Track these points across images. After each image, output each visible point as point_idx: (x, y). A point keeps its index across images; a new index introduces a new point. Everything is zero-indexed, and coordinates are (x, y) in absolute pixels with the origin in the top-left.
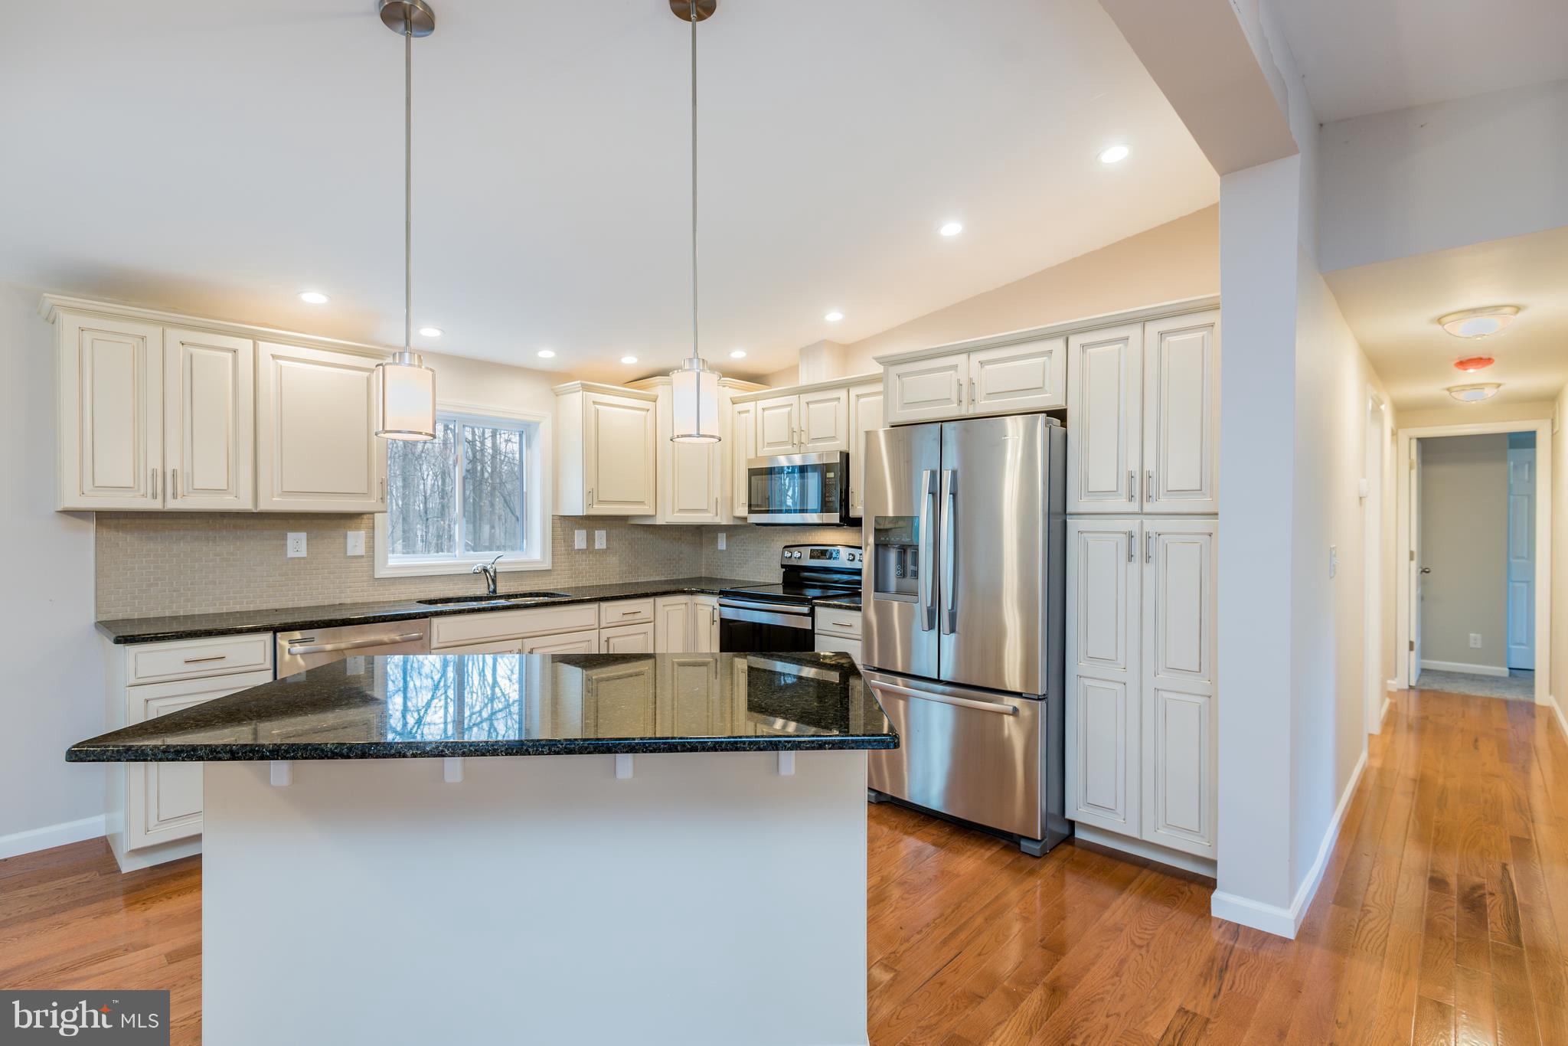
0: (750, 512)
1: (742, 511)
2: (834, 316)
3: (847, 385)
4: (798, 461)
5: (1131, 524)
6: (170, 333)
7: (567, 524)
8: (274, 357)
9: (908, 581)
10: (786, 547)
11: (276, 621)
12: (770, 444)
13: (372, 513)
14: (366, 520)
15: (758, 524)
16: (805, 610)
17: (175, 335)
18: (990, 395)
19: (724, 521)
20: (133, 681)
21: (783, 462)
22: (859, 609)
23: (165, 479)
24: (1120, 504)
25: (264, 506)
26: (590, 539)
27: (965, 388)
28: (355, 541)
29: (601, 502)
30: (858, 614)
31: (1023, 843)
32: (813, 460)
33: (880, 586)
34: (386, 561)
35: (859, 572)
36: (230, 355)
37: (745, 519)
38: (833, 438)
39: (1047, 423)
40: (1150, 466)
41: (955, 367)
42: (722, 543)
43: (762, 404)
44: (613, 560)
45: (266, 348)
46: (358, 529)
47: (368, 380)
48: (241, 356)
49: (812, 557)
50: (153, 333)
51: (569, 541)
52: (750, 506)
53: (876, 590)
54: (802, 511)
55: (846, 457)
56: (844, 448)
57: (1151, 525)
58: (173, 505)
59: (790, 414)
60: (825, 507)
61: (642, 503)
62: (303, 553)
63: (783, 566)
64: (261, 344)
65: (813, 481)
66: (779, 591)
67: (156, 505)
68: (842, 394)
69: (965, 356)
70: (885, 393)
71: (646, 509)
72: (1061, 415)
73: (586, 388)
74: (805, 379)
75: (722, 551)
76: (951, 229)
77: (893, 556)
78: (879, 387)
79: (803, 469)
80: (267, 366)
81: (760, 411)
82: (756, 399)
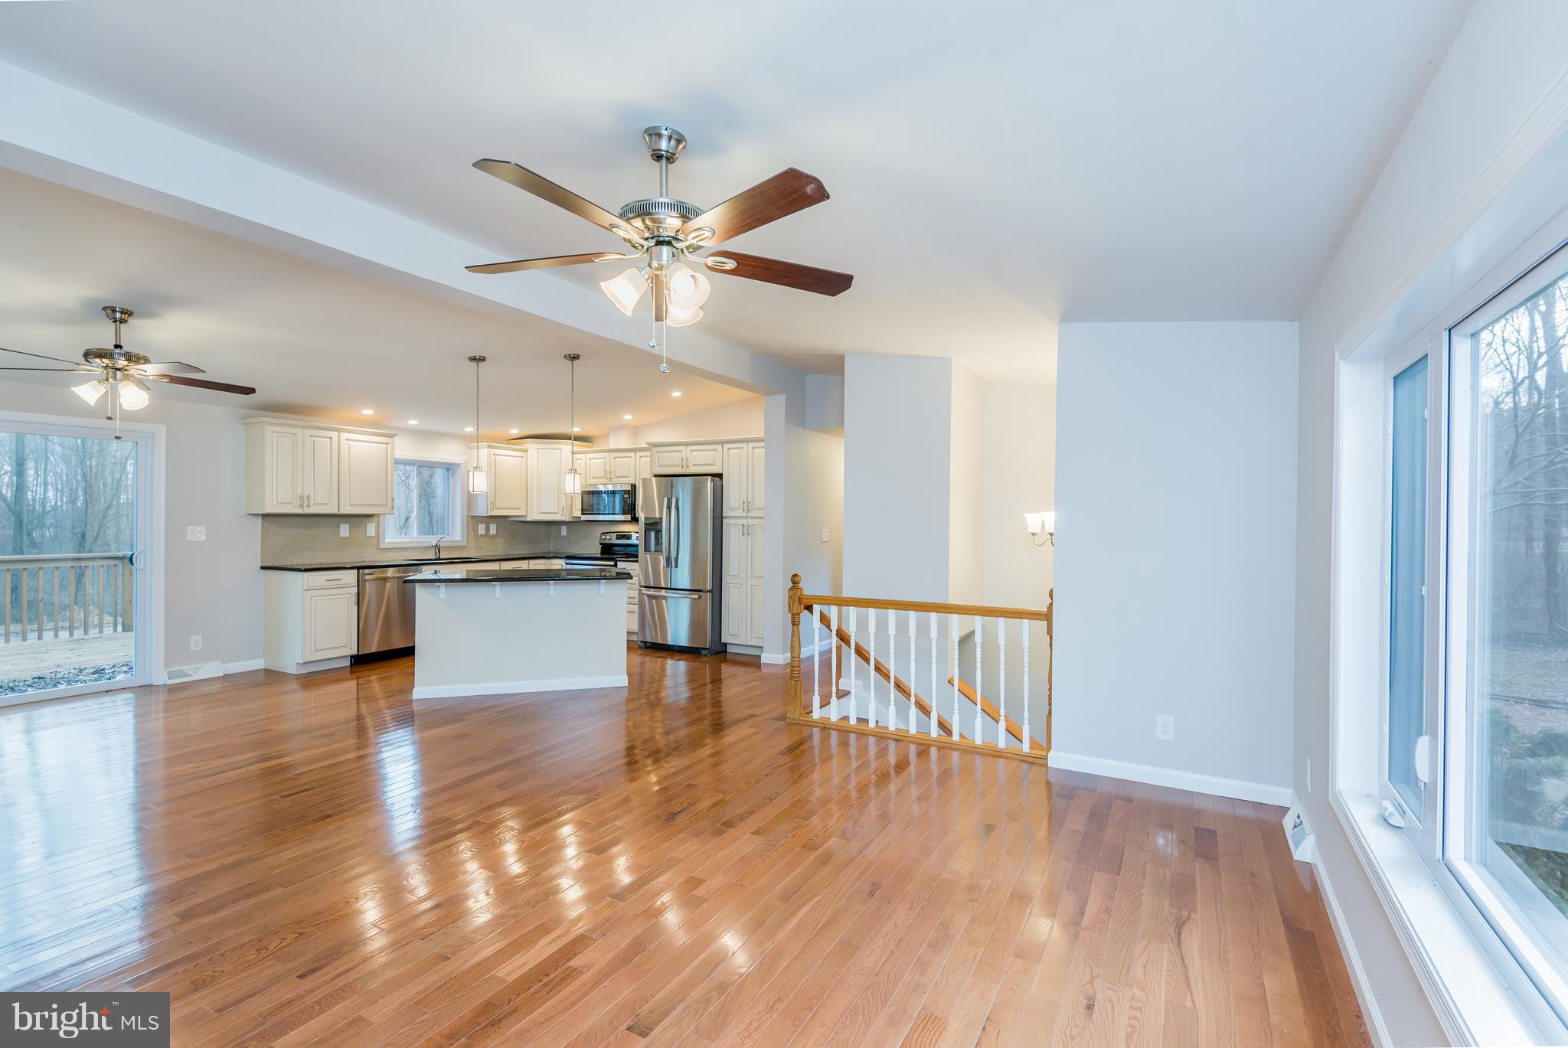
0: (583, 514)
1: (578, 513)
2: (628, 417)
3: (635, 450)
4: (610, 488)
5: (742, 521)
6: (306, 431)
7: (474, 520)
8: (347, 440)
9: (658, 547)
10: (602, 533)
11: (359, 565)
12: (594, 478)
13: (379, 515)
14: (375, 519)
15: (587, 521)
16: (612, 563)
17: (308, 432)
18: (695, 465)
19: (567, 519)
20: (307, 588)
21: (601, 488)
22: (637, 561)
23: (304, 499)
24: (740, 513)
25: (342, 512)
26: (487, 529)
27: (685, 461)
28: (371, 529)
29: (497, 508)
30: (636, 564)
31: (703, 652)
32: (619, 488)
33: (647, 549)
34: (384, 540)
35: (637, 546)
36: (329, 440)
37: (580, 518)
38: (628, 477)
39: (712, 480)
40: (750, 500)
41: (681, 451)
42: (564, 530)
43: (589, 456)
44: (500, 541)
45: (344, 435)
46: (372, 523)
47: (387, 448)
48: (333, 439)
49: (617, 539)
50: (299, 431)
51: (476, 530)
52: (582, 510)
53: (645, 551)
54: (614, 514)
55: (634, 487)
56: (633, 482)
57: (751, 522)
58: (307, 511)
59: (605, 462)
60: (624, 513)
61: (519, 509)
62: (347, 535)
63: (601, 544)
64: (341, 433)
65: (618, 497)
66: (599, 556)
67: (299, 511)
68: (632, 454)
69: (684, 447)
70: (651, 456)
71: (521, 512)
72: (720, 476)
73: (489, 447)
74: (613, 445)
75: (564, 536)
76: (676, 394)
77: (653, 534)
78: (648, 454)
79: (614, 492)
80: (344, 443)
81: (588, 460)
82: (585, 453)
